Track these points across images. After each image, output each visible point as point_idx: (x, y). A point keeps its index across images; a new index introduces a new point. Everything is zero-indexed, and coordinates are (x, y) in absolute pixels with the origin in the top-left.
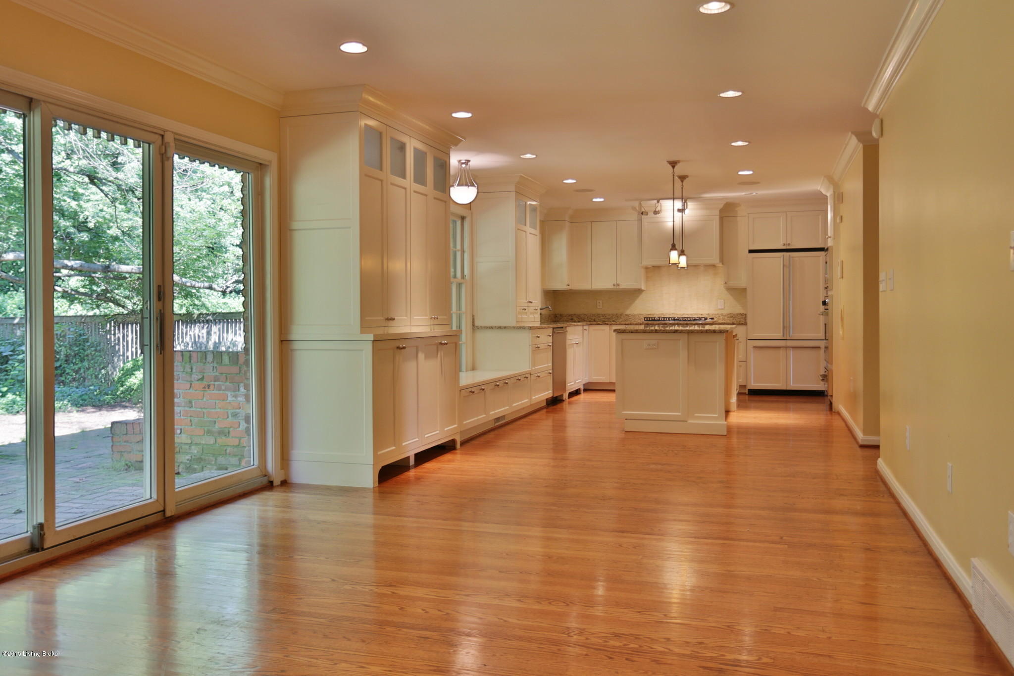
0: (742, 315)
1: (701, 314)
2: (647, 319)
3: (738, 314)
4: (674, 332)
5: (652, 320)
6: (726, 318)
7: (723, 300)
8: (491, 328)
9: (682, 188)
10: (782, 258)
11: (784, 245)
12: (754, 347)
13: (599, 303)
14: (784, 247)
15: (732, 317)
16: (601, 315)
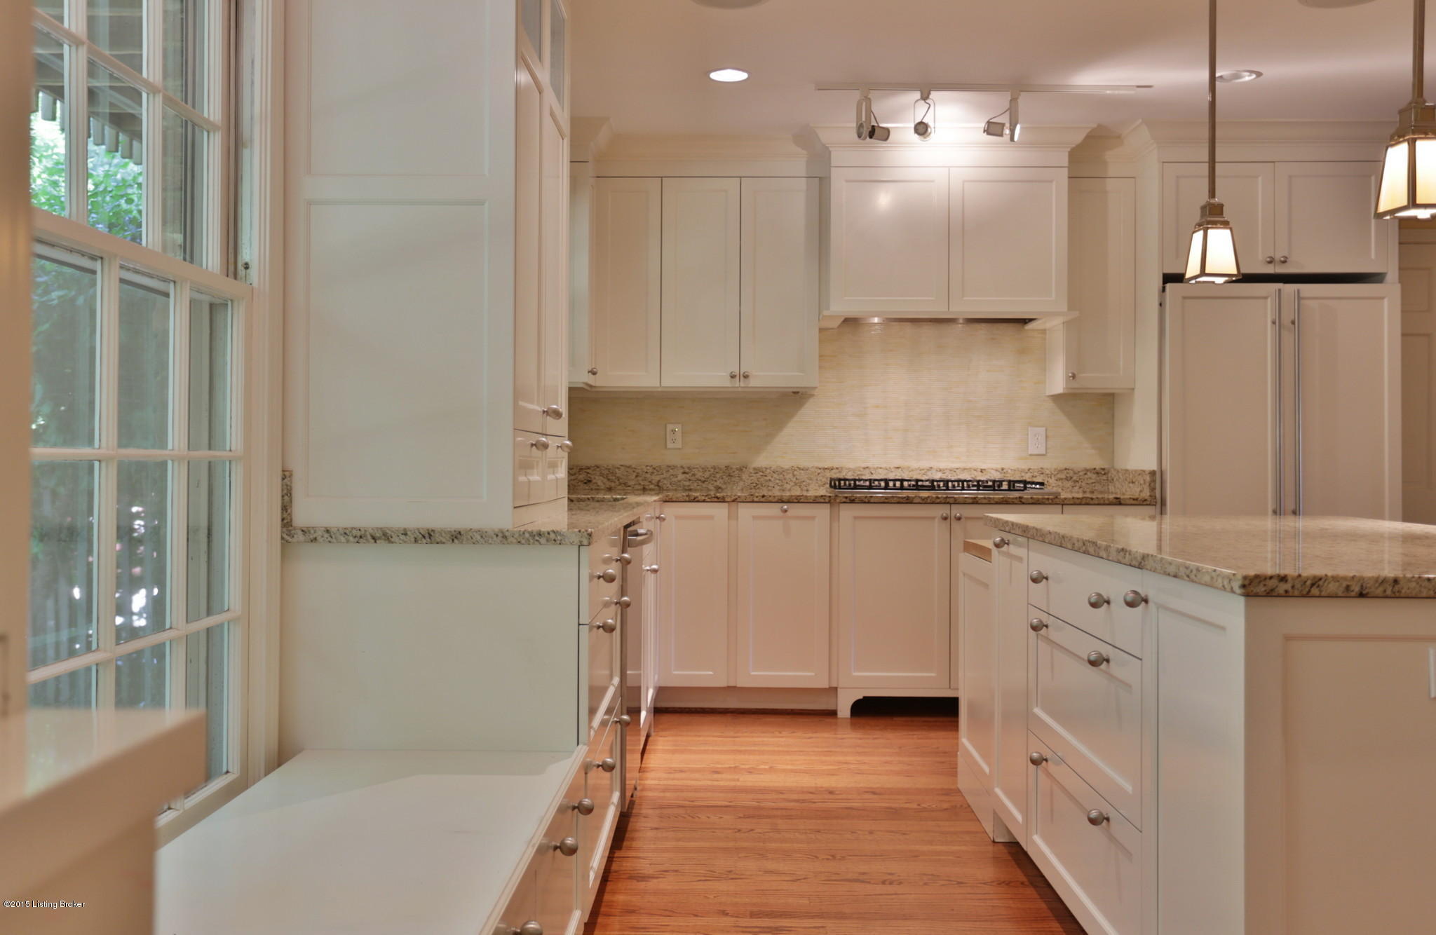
0: (1097, 473)
1: (982, 471)
2: (836, 484)
3: (1087, 471)
6: (1053, 481)
7: (1044, 429)
10: (1274, 303)
11: (1270, 262)
13: (674, 431)
14: (1270, 270)
15: (1071, 478)
16: (682, 471)
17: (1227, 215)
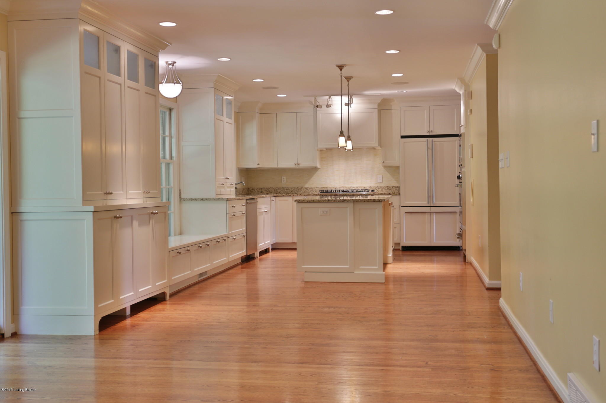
0: (396, 187)
1: (365, 187)
2: (322, 191)
3: (393, 187)
4: (343, 202)
5: (326, 192)
6: (384, 190)
7: (381, 176)
8: (195, 200)
9: (348, 87)
10: (426, 143)
11: (428, 132)
12: (406, 212)
13: (284, 178)
14: (428, 134)
15: (389, 189)
16: (286, 189)
17: (351, 138)
